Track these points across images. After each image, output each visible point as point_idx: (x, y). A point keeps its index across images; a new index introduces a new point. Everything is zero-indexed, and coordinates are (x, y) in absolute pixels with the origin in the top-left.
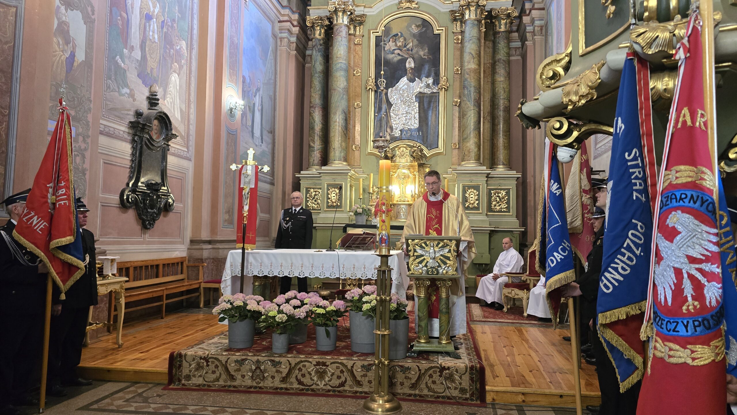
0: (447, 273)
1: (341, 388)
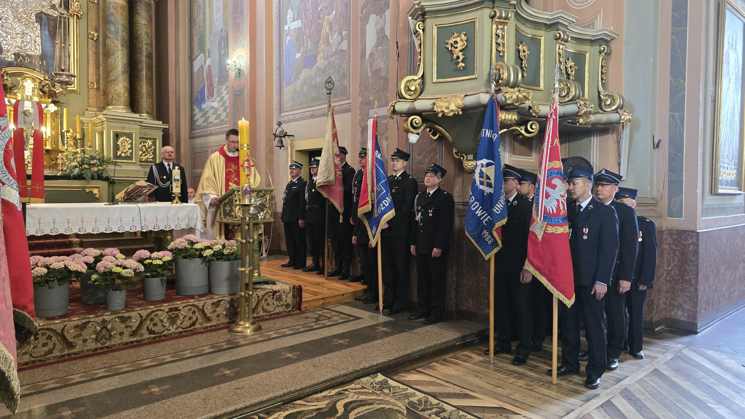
0: (264, 218)
1: (192, 328)
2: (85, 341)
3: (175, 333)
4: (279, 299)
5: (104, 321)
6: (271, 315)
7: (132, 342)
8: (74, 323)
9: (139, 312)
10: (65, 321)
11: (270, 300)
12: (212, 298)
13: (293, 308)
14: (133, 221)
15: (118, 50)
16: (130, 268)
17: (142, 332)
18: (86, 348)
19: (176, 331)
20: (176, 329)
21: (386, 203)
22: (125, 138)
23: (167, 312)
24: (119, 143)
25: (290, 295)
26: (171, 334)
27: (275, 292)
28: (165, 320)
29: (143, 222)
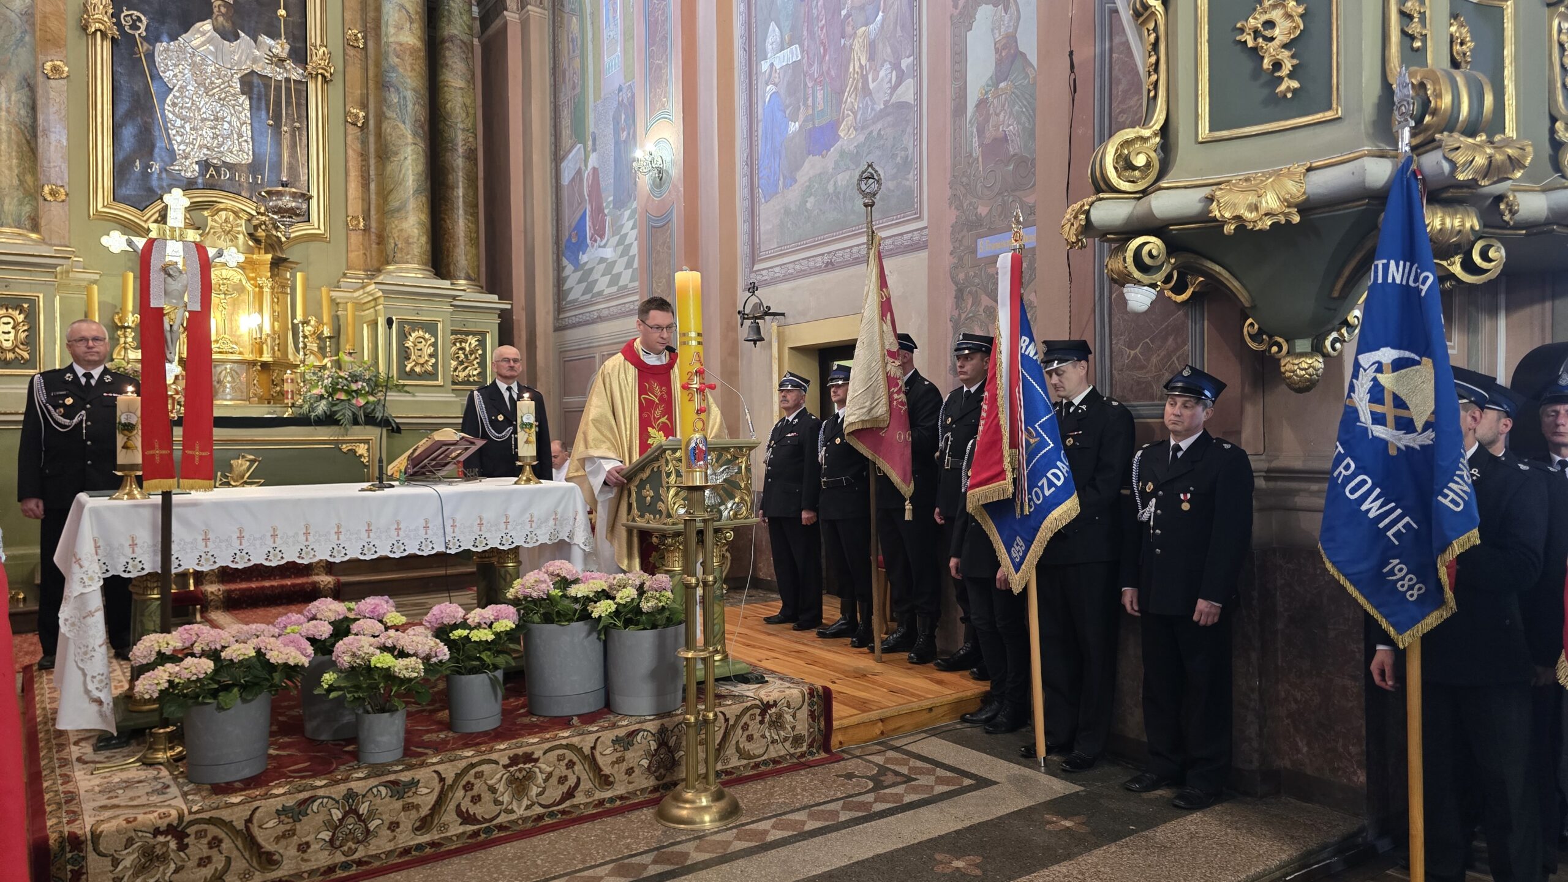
0: (736, 514)
1: (567, 803)
2: (304, 847)
3: (525, 820)
4: (777, 723)
5: (351, 795)
6: (757, 765)
7: (419, 847)
8: (276, 804)
9: (438, 767)
10: (255, 799)
11: (754, 727)
12: (614, 726)
13: (810, 746)
14: (426, 527)
15: (407, 144)
16: (415, 655)
17: (445, 818)
18: (305, 867)
19: (529, 813)
20: (528, 808)
21: (1058, 478)
22: (421, 333)
23: (505, 767)
24: (409, 344)
25: (803, 714)
26: (515, 822)
27: (766, 707)
28: (501, 787)
29: (449, 530)
